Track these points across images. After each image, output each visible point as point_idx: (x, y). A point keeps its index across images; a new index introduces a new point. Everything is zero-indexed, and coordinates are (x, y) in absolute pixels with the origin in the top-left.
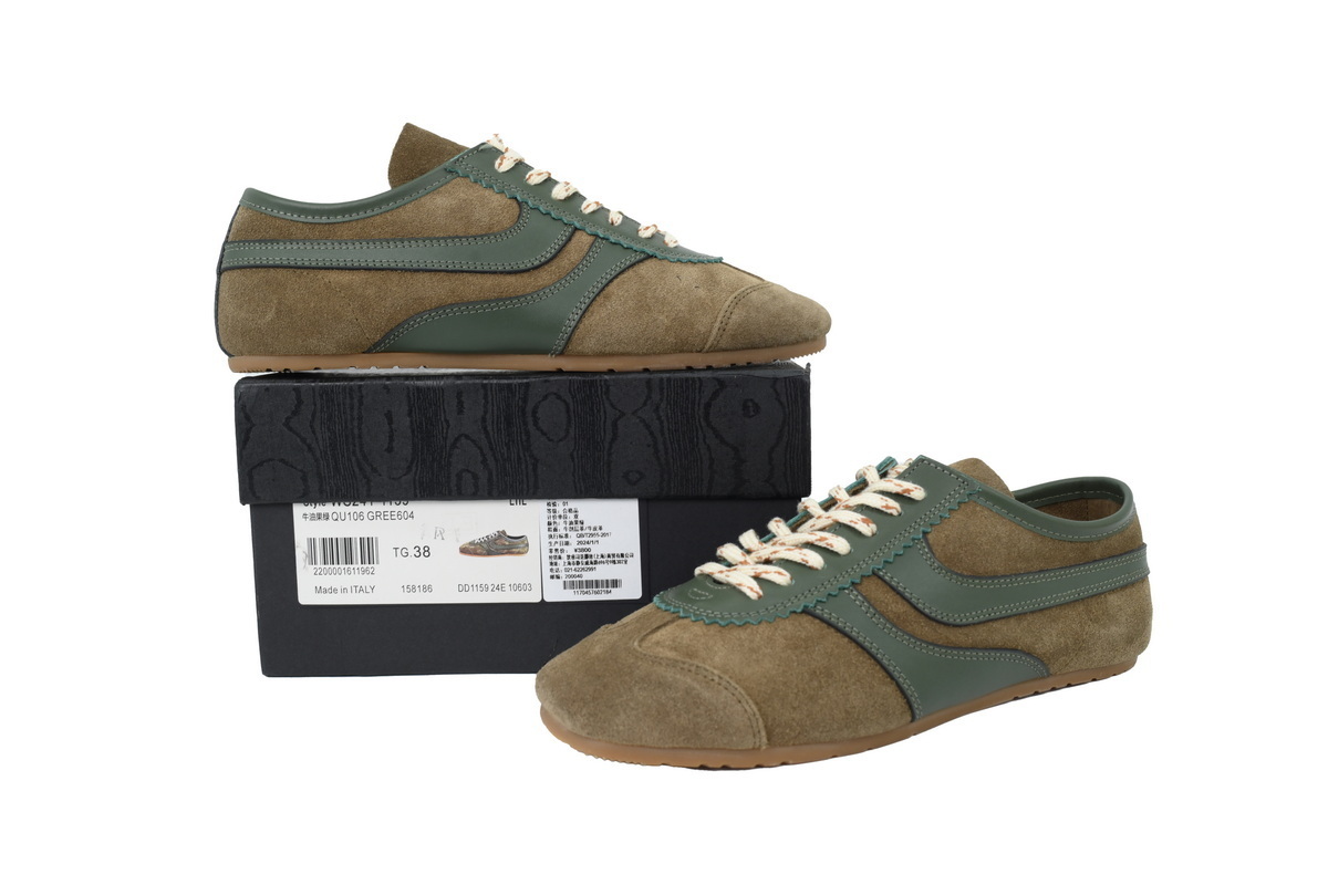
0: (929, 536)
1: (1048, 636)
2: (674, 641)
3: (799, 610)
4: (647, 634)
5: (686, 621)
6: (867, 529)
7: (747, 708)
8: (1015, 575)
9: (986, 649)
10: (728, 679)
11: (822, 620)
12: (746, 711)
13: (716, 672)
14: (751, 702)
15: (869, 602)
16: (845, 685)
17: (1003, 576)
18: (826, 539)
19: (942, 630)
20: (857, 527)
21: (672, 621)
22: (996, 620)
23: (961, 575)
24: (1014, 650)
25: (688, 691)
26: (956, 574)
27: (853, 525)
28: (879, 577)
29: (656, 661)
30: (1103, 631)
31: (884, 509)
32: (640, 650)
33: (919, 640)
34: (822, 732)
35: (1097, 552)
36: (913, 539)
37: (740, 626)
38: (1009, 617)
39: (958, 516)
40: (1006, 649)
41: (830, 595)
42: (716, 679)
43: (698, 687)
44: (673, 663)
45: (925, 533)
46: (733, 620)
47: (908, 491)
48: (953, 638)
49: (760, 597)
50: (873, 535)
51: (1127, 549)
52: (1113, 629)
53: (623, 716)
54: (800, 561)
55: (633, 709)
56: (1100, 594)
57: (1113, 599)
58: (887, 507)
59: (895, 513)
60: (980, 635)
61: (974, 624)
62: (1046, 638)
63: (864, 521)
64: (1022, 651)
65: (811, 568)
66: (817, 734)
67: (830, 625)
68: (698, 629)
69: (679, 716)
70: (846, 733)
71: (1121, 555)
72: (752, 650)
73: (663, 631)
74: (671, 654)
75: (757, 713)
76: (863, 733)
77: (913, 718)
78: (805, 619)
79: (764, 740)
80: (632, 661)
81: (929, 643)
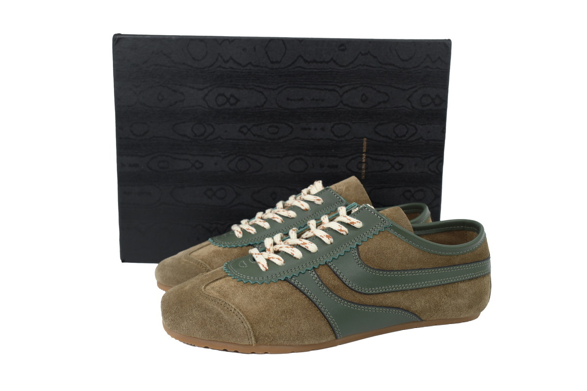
0: (360, 247)
1: (419, 303)
2: (220, 288)
3: (283, 279)
4: (210, 283)
5: (230, 278)
6: (328, 241)
7: (246, 326)
8: (404, 270)
9: (381, 307)
10: (238, 311)
11: (294, 285)
12: (245, 327)
13: (233, 306)
14: (248, 323)
15: (319, 278)
16: (299, 319)
17: (396, 271)
18: (306, 244)
19: (357, 295)
20: (323, 239)
21: (225, 277)
22: (389, 292)
23: (373, 269)
24: (398, 308)
25: (218, 314)
26: (370, 268)
27: (321, 237)
28: (329, 267)
29: (208, 297)
30: (453, 302)
31: (339, 231)
32: (203, 290)
33: (343, 299)
34: (284, 341)
35: (457, 260)
36: (351, 248)
37: (252, 284)
38: (397, 291)
39: (377, 238)
40: (393, 307)
41: (300, 273)
42: (233, 310)
43: (223, 313)
44: (214, 300)
45: (358, 245)
46: (250, 281)
47: (353, 223)
48: (362, 299)
49: (267, 270)
50: (331, 244)
51: (476, 260)
52: (460, 301)
53: (186, 323)
54: (290, 254)
55: (190, 320)
56: (455, 283)
57: (462, 286)
58: (341, 230)
59: (344, 233)
60: (379, 299)
61: (376, 294)
62: (418, 304)
63: (327, 236)
64: (403, 309)
65: (295, 258)
66: (282, 342)
67: (297, 288)
68: (233, 283)
69: (211, 326)
70: (297, 342)
71: (471, 263)
72: (255, 297)
73: (218, 282)
74: (215, 294)
75: (250, 328)
76: (306, 343)
77: (336, 338)
78: (285, 284)
79: (254, 342)
80: (198, 295)
81: (348, 301)
